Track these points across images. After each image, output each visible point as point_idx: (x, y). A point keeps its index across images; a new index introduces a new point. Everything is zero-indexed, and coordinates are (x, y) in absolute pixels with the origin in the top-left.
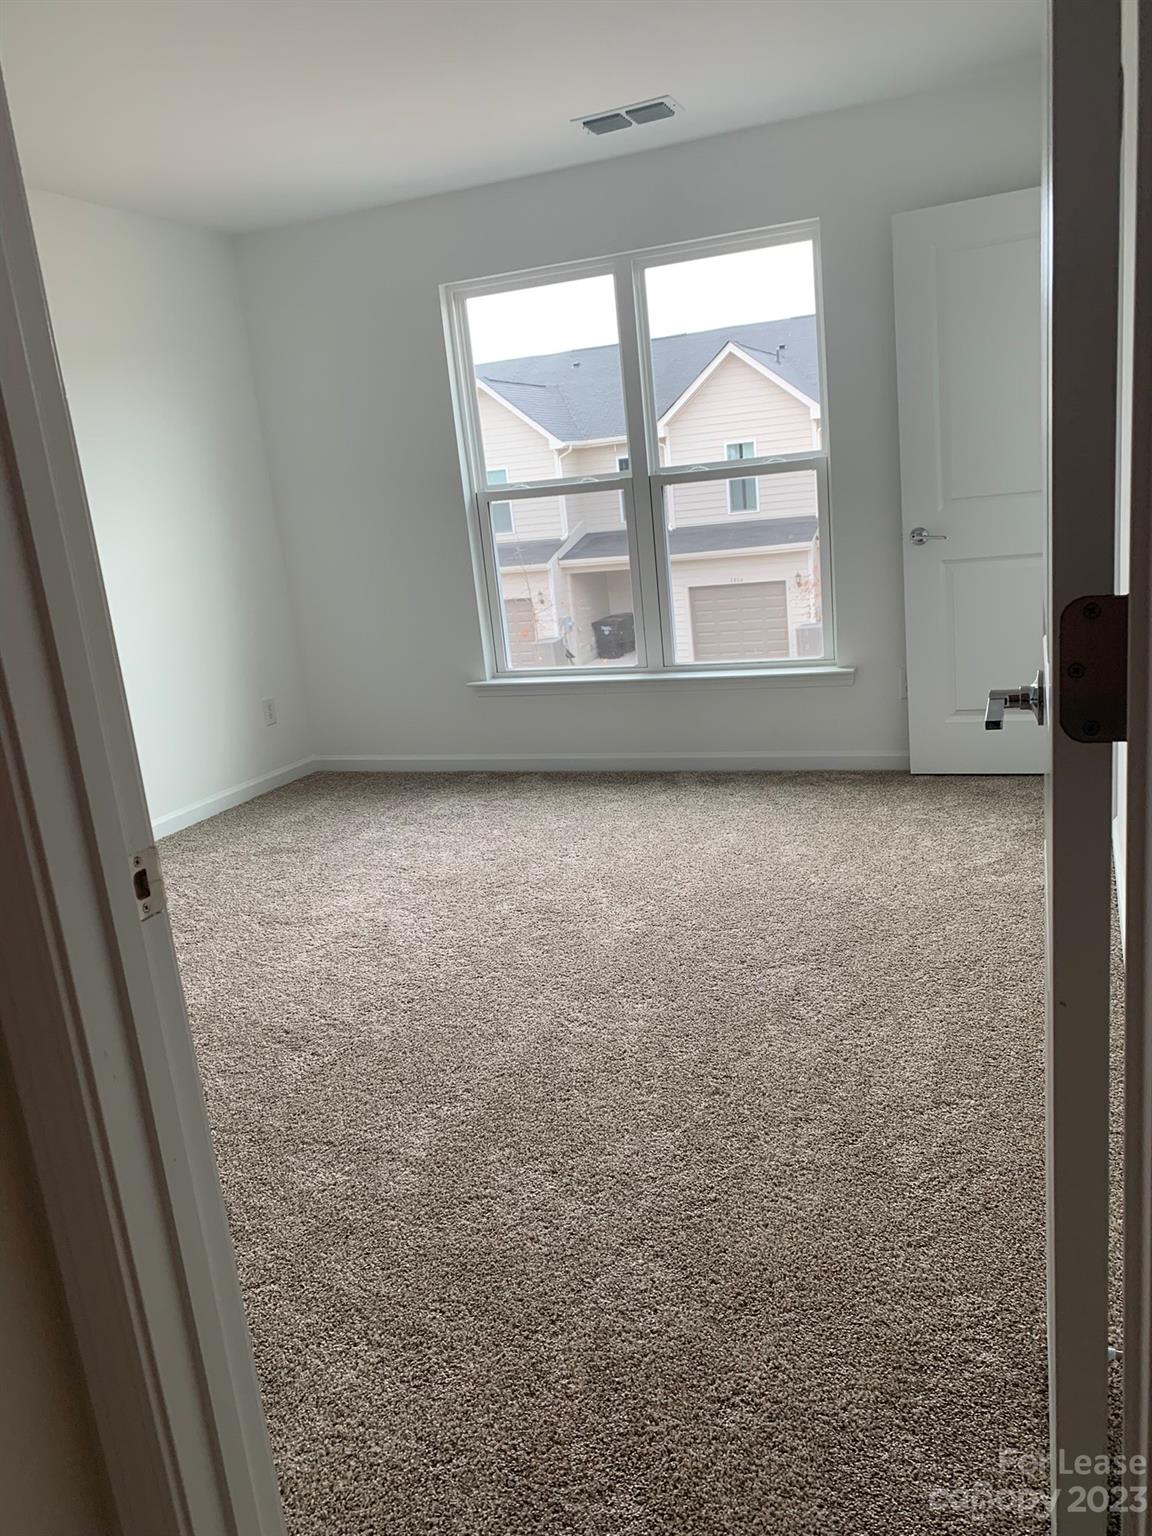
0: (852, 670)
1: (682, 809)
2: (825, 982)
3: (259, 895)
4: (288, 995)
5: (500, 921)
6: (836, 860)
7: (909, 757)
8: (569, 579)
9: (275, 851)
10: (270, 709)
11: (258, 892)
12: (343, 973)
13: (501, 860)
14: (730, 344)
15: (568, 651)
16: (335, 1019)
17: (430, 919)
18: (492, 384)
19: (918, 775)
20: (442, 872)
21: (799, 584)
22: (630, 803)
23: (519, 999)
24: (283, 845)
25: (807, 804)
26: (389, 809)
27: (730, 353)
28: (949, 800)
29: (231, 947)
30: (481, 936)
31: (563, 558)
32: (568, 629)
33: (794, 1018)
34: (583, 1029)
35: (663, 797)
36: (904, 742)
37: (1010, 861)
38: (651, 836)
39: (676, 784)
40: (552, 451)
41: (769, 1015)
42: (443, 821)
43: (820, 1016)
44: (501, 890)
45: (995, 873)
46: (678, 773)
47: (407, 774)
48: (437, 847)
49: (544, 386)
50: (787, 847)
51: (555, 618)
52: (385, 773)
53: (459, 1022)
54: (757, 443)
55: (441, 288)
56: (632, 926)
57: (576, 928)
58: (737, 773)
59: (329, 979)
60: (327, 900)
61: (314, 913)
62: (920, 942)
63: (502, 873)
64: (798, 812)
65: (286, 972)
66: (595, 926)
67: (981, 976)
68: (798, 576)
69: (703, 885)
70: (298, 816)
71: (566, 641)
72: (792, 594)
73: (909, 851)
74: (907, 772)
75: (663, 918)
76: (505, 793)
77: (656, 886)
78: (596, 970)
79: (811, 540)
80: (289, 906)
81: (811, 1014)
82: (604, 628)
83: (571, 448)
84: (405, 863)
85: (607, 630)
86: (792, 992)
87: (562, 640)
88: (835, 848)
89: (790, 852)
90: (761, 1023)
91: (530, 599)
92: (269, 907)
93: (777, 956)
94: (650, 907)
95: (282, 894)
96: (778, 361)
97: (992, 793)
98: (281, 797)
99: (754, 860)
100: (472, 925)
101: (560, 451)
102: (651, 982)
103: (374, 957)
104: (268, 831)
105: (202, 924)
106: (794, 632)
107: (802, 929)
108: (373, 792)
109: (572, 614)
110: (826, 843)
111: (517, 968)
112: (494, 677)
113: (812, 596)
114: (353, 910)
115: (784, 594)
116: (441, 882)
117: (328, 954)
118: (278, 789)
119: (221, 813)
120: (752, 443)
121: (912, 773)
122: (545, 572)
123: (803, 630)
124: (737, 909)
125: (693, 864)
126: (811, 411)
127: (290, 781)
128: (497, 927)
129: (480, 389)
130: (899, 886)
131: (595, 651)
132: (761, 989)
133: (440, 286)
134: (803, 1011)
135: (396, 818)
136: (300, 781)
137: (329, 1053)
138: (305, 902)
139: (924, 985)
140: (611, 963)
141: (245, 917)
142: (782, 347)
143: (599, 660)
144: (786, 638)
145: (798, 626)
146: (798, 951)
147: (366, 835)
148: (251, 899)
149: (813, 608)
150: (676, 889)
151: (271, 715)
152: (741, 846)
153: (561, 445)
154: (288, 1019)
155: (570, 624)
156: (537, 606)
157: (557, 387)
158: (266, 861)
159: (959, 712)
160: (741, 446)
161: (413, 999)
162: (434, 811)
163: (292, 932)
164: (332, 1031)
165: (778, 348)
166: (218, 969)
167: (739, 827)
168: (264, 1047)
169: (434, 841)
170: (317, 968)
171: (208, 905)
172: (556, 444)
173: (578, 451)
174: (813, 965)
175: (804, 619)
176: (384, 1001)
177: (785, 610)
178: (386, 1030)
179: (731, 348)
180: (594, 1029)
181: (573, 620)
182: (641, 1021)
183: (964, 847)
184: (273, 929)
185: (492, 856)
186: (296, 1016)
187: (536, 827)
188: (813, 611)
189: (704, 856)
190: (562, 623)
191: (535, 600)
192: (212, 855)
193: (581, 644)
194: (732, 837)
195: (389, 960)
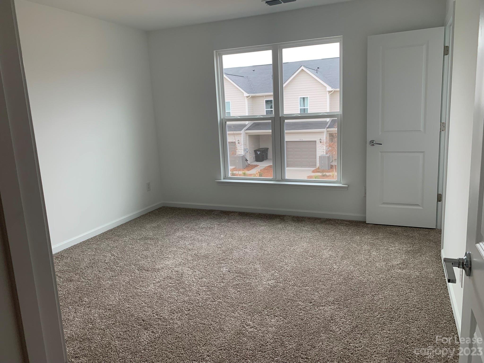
0: (347, 186)
1: (286, 231)
2: (342, 314)
3: (139, 257)
4: (145, 303)
5: (222, 276)
6: (343, 258)
7: (366, 217)
8: (248, 136)
9: (146, 238)
10: (149, 185)
11: (139, 255)
12: (166, 296)
13: (224, 248)
14: (302, 66)
15: (246, 159)
16: (161, 316)
17: (198, 272)
18: (227, 75)
19: (368, 224)
20: (203, 252)
21: (321, 142)
22: (269, 227)
23: (228, 313)
24: (149, 236)
25: (331, 233)
26: (186, 223)
27: (302, 69)
28: (381, 235)
29: (127, 279)
30: (215, 282)
31: (246, 130)
32: (246, 152)
33: (331, 331)
34: (252, 330)
35: (280, 226)
36: (364, 211)
37: (405, 264)
38: (276, 242)
39: (284, 220)
40: (245, 97)
41: (321, 329)
42: (204, 230)
43: (341, 331)
44: (223, 262)
45: (400, 268)
46: (285, 216)
47: (193, 209)
48: (202, 241)
49: (243, 77)
50: (325, 251)
51: (243, 149)
52: (185, 209)
53: (206, 322)
54: (309, 97)
55: (215, 51)
56: (270, 282)
57: (249, 281)
58: (305, 218)
59: (160, 298)
60: (162, 262)
61: (157, 267)
62: (376, 298)
63: (224, 254)
64: (328, 236)
65: (145, 292)
66: (256, 281)
67: (400, 317)
68: (320, 139)
69: (295, 265)
70: (154, 225)
71: (246, 156)
72: (318, 145)
73: (368, 256)
74: (365, 222)
75: (281, 279)
76: (226, 220)
77: (279, 265)
78: (256, 302)
79: (325, 129)
80: (149, 263)
81: (337, 330)
82: (257, 152)
83: (251, 96)
84: (190, 247)
85: (259, 153)
86: (329, 318)
87: (244, 155)
88: (341, 253)
89: (326, 254)
90: (318, 332)
91: (235, 142)
92: (142, 262)
93: (324, 301)
94: (276, 274)
95: (146, 257)
96: (317, 72)
97: (396, 234)
98: (150, 216)
99: (314, 256)
100: (212, 277)
101: (247, 97)
102: (277, 310)
103: (177, 289)
104: (144, 230)
105: (118, 268)
106: (319, 157)
107: (332, 289)
108: (181, 216)
109: (248, 147)
110: (339, 250)
111: (228, 298)
112: (224, 179)
113: (325, 146)
114: (171, 267)
115: (316, 145)
116: (202, 256)
117: (161, 285)
118: (149, 213)
119: (129, 221)
120: (308, 97)
121: (367, 223)
122: (240, 134)
123: (321, 157)
124: (308, 277)
125: (291, 256)
126: (327, 88)
127: (154, 210)
128: (221, 278)
129: (224, 77)
130: (366, 272)
131: (255, 159)
132: (318, 316)
133: (214, 51)
134: (334, 328)
135: (188, 227)
136: (157, 209)
137: (157, 332)
138: (154, 262)
139: (378, 319)
140: (262, 299)
141: (133, 266)
142: (318, 68)
143: (256, 162)
144: (316, 159)
145: (320, 155)
146: (331, 299)
147: (178, 234)
148: (136, 258)
149: (325, 150)
150: (285, 267)
151: (149, 188)
152: (308, 249)
153: (248, 95)
154: (144, 314)
155: (247, 150)
156: (237, 145)
157: (247, 77)
158: (142, 243)
159: (384, 203)
160: (304, 98)
161: (190, 309)
162: (201, 226)
163: (148, 274)
164: (160, 322)
165: (317, 68)
166: (122, 289)
167: (307, 241)
168: (135, 327)
169: (200, 238)
170: (156, 292)
171: (121, 260)
172: (246, 94)
173: (253, 97)
174: (336, 306)
175: (322, 153)
176: (179, 310)
177: (316, 150)
178: (179, 323)
179: (302, 68)
180: (256, 330)
181: (248, 149)
182: (273, 328)
183: (388, 256)
184: (142, 272)
185: (220, 246)
186: (147, 313)
187: (236, 235)
188: (325, 151)
189: (295, 252)
190: (245, 150)
191: (237, 142)
192: (125, 238)
193: (250, 157)
194: (305, 245)
195: (181, 290)
